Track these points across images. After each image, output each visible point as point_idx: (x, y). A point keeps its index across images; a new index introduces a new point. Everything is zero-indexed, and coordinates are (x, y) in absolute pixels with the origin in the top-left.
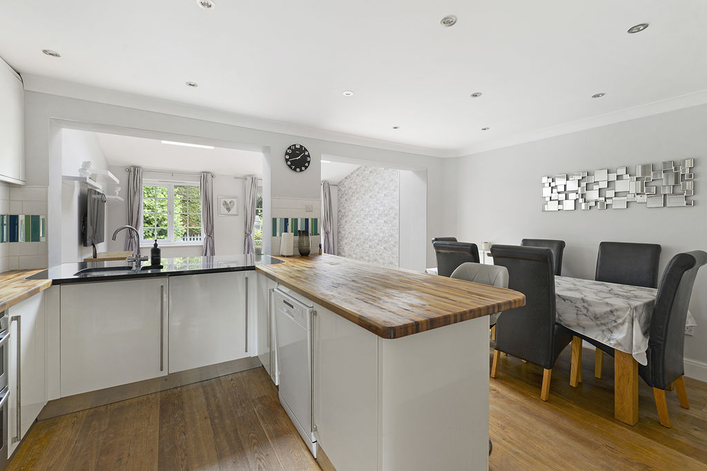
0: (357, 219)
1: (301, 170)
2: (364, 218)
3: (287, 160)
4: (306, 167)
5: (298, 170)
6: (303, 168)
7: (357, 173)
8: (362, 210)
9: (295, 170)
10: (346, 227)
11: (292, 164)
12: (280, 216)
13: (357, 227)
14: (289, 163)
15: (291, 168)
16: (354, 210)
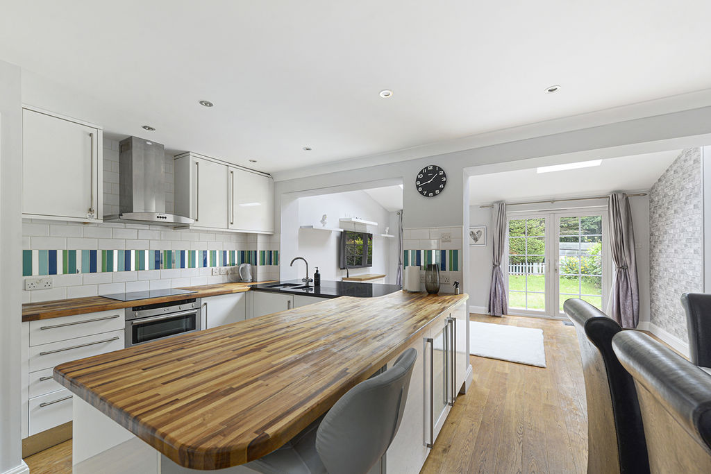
0: (676, 247)
1: (435, 195)
2: (686, 246)
3: (418, 187)
4: (441, 190)
5: (431, 194)
6: (437, 192)
7: (674, 168)
8: (683, 231)
9: (427, 195)
10: (660, 260)
11: (423, 190)
12: (411, 247)
13: (676, 261)
14: (420, 189)
15: (423, 194)
16: (672, 232)
